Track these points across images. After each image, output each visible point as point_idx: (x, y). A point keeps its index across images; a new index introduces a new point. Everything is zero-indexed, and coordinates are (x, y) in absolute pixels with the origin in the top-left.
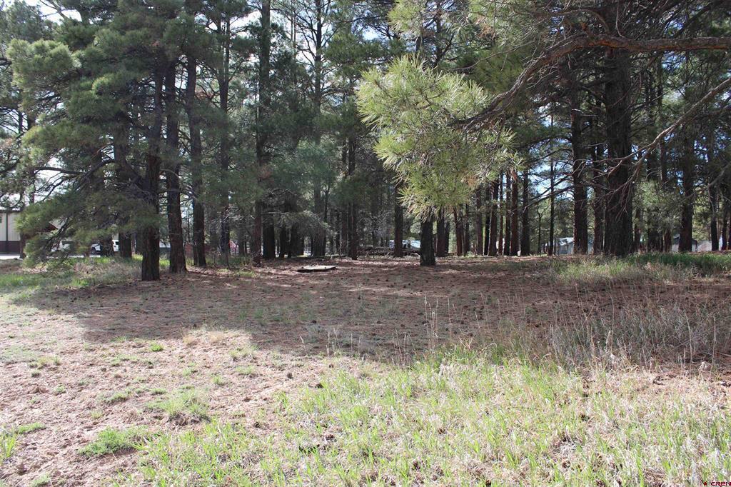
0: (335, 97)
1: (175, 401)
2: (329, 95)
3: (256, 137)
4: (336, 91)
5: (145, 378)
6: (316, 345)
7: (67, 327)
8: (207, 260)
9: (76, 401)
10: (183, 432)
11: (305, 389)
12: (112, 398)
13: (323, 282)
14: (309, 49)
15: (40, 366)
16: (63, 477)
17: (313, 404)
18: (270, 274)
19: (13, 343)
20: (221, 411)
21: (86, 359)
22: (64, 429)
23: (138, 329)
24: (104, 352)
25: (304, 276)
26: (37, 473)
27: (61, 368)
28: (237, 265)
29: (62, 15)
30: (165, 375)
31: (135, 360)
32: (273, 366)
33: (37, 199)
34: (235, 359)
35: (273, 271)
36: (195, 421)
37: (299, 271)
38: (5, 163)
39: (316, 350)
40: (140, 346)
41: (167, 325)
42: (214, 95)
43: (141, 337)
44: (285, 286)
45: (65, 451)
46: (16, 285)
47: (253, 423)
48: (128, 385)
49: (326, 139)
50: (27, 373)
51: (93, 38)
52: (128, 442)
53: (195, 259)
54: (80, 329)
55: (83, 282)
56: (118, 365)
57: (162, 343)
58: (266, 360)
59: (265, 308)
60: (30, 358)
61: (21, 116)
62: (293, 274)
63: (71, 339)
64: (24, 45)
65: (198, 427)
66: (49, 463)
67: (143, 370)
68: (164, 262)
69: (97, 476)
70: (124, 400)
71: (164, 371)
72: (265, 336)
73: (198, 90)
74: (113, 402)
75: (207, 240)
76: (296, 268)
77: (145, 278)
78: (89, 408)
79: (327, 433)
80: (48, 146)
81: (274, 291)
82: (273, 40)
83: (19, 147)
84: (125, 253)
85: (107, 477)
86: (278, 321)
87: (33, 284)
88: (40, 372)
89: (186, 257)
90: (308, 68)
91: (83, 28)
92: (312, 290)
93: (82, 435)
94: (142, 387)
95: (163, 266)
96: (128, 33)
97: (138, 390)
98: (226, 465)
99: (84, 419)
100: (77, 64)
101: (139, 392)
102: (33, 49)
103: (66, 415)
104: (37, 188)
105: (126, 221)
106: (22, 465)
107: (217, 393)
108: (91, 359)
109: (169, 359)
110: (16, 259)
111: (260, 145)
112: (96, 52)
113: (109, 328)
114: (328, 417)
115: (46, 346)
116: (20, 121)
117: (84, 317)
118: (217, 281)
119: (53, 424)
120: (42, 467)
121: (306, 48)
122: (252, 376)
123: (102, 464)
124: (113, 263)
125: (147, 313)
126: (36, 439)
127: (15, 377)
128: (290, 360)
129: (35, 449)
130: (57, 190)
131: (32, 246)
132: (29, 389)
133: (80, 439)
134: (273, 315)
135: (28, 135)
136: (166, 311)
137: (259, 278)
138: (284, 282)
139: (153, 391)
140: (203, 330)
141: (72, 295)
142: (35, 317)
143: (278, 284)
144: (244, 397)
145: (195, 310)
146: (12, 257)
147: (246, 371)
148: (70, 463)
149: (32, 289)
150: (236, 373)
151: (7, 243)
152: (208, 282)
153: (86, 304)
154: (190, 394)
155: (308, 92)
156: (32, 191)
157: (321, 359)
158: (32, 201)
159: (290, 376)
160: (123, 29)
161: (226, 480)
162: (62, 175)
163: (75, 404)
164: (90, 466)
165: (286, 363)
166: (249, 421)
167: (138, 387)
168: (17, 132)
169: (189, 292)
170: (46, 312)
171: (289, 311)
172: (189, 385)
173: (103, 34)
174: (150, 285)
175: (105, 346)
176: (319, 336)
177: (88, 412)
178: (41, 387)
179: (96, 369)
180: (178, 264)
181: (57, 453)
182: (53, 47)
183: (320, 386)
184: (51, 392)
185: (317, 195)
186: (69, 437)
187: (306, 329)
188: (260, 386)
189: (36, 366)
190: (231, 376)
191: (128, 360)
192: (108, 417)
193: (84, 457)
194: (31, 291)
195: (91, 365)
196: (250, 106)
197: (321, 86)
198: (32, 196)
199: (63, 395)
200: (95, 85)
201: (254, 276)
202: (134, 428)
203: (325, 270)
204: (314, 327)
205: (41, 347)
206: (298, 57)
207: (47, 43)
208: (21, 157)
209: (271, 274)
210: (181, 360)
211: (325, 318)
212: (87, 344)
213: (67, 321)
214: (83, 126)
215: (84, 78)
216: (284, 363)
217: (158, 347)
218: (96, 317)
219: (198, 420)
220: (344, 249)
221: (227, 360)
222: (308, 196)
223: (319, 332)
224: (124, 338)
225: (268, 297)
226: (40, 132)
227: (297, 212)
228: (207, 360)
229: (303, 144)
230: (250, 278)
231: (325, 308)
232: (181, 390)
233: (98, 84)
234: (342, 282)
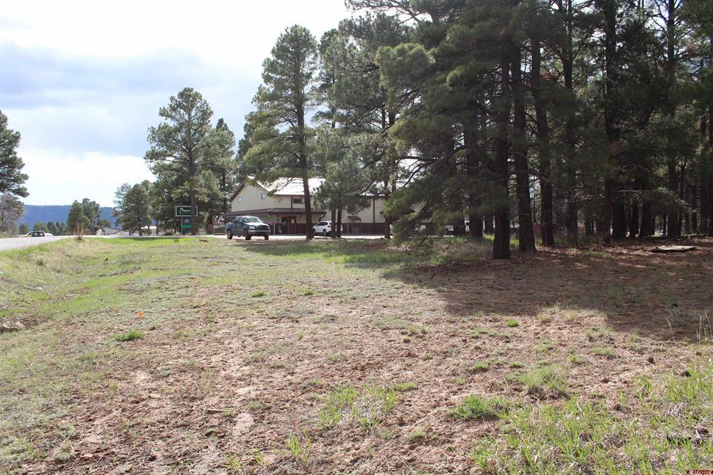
0: (692, 62)
1: (533, 376)
2: (685, 61)
3: (605, 113)
4: (694, 55)
5: (503, 351)
6: (679, 330)
7: (429, 300)
8: (555, 240)
9: (442, 367)
10: (542, 407)
11: (671, 376)
12: (474, 367)
13: (681, 263)
14: (660, 14)
15: (409, 333)
16: (435, 433)
17: (681, 392)
18: (621, 254)
19: (386, 311)
20: (579, 390)
21: (448, 330)
22: (433, 391)
23: (493, 305)
24: (464, 325)
25: (659, 257)
26: (413, 426)
27: (427, 336)
28: (585, 245)
29: (416, 19)
30: (522, 350)
31: (493, 334)
32: (632, 349)
33: (399, 185)
34: (591, 339)
35: (625, 251)
36: (553, 397)
37: (653, 251)
38: (373, 155)
39: (679, 335)
40: (496, 320)
41: (520, 302)
42: (559, 75)
43: (497, 313)
44: (639, 266)
45: (435, 411)
46: (384, 262)
47: (613, 405)
48: (488, 356)
49: (682, 110)
50: (400, 339)
51: (445, 35)
52: (491, 410)
53: (543, 239)
54: (441, 303)
55: (440, 260)
56: (477, 338)
57: (517, 319)
58: (623, 342)
59: (620, 288)
60: (401, 326)
61: (384, 113)
62: (647, 255)
63: (434, 311)
64: (388, 50)
65: (557, 403)
66: (423, 420)
67: (500, 344)
68: (514, 242)
69: (464, 437)
70: (485, 370)
71: (521, 346)
72: (621, 317)
73: (542, 72)
74: (475, 372)
75: (554, 221)
76: (650, 248)
77: (496, 256)
78: (454, 375)
79: (699, 426)
80: (410, 137)
81: (627, 271)
82: (620, 11)
83: (384, 140)
84: (476, 233)
85: (473, 440)
86: (634, 302)
87: (398, 261)
88: (410, 338)
89: (535, 237)
90: (659, 34)
91: (435, 27)
92: (670, 271)
93: (449, 398)
94: (501, 359)
95: (513, 246)
96: (476, 26)
97: (497, 362)
98: (589, 444)
99: (450, 384)
100: (432, 60)
101: (498, 364)
102: (396, 52)
103: (433, 379)
104: (399, 175)
105: (479, 202)
106: (401, 418)
107: (574, 371)
108: (453, 330)
109: (525, 335)
110: (382, 239)
111: (609, 121)
112: (447, 47)
113: (466, 302)
114: (700, 409)
115: (413, 316)
116: (384, 117)
117: (444, 291)
118: (566, 260)
119: (424, 386)
120: (417, 422)
121: (656, 13)
122: (610, 357)
123: (468, 427)
124: (466, 242)
125: (500, 290)
126: (411, 397)
127: (390, 341)
128: (648, 343)
129: (410, 405)
130: (415, 176)
131: (398, 227)
132: (402, 353)
133: (447, 402)
134: (629, 296)
135: (392, 130)
136: (518, 289)
137: (610, 258)
138: (637, 262)
139: (512, 364)
140: (556, 308)
141: (432, 271)
142: (402, 290)
143: (630, 265)
144: (603, 378)
145: (546, 288)
146: (379, 237)
147: (603, 351)
148: (441, 422)
149: (398, 265)
150: (592, 354)
151: (374, 224)
152: (558, 261)
153: (445, 279)
154: (547, 370)
155: (660, 62)
156: (395, 178)
157: (686, 345)
158: (394, 188)
159: (651, 361)
160: (471, 23)
161: (588, 459)
162: (418, 163)
163: (441, 370)
164: (458, 428)
165: (647, 346)
166: (609, 403)
167: (497, 359)
168: (381, 127)
169: (540, 271)
170: (411, 286)
171: (645, 292)
172: (545, 361)
173: (454, 30)
174: (502, 263)
175: (464, 319)
176: (682, 321)
177: (453, 378)
178: (412, 352)
179: (457, 340)
180: (527, 244)
181: (429, 412)
182: (411, 48)
183: (687, 374)
184: (420, 357)
185: (672, 170)
186: (438, 399)
187: (667, 313)
188: (619, 368)
189: (407, 333)
190: (588, 356)
191: (486, 333)
192: (471, 384)
193: (451, 418)
194: (397, 267)
195: (453, 336)
196: (597, 83)
197: (675, 52)
198: (394, 183)
199: (431, 361)
200: (448, 78)
201: (605, 256)
202: (495, 397)
203: (683, 251)
204: (677, 310)
205: (410, 317)
206: (647, 25)
207: (406, 46)
208: (386, 148)
209: (623, 254)
210: (537, 337)
211: (688, 302)
212: (448, 317)
213: (430, 295)
214: (440, 116)
215: (438, 73)
216: (644, 346)
217: (513, 323)
218: (454, 292)
219: (556, 396)
220: (703, 229)
221: (582, 339)
222: (662, 171)
223: (682, 316)
224: (481, 313)
225: (622, 278)
226: (403, 126)
227: (651, 189)
228: (563, 338)
229: (656, 117)
230: (601, 258)
231: (686, 291)
232: (538, 366)
233: (452, 77)
234: (705, 264)
